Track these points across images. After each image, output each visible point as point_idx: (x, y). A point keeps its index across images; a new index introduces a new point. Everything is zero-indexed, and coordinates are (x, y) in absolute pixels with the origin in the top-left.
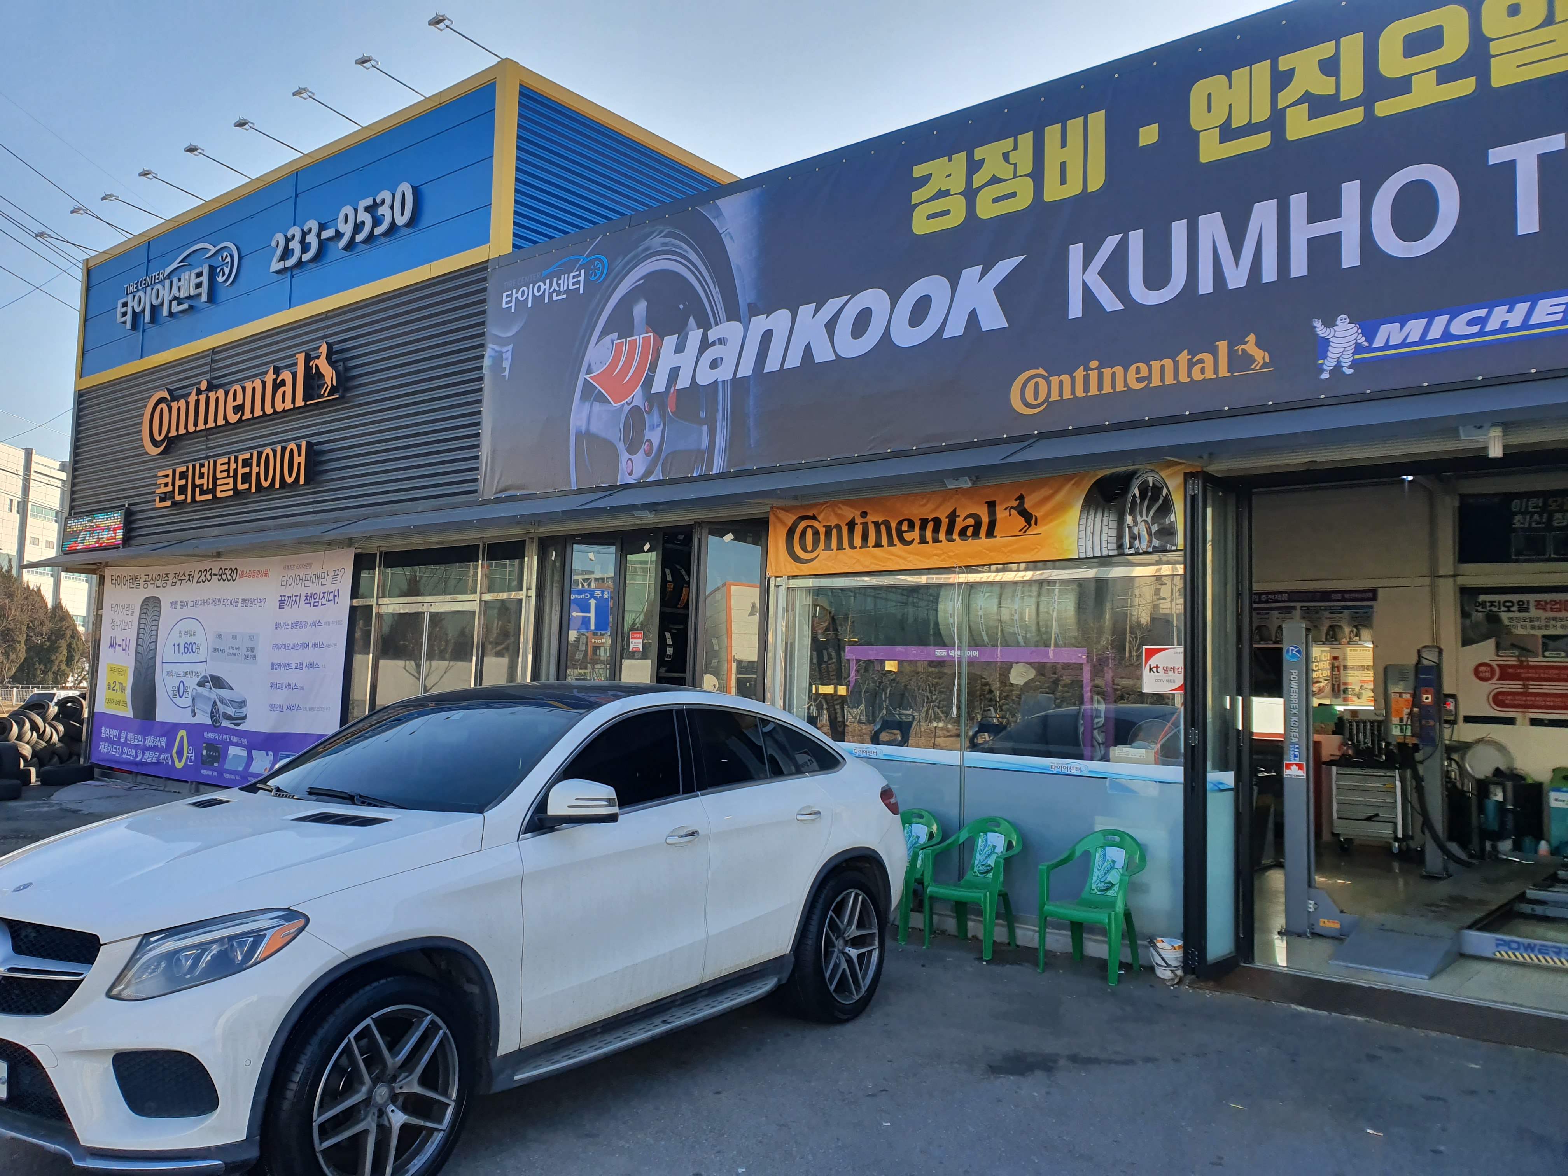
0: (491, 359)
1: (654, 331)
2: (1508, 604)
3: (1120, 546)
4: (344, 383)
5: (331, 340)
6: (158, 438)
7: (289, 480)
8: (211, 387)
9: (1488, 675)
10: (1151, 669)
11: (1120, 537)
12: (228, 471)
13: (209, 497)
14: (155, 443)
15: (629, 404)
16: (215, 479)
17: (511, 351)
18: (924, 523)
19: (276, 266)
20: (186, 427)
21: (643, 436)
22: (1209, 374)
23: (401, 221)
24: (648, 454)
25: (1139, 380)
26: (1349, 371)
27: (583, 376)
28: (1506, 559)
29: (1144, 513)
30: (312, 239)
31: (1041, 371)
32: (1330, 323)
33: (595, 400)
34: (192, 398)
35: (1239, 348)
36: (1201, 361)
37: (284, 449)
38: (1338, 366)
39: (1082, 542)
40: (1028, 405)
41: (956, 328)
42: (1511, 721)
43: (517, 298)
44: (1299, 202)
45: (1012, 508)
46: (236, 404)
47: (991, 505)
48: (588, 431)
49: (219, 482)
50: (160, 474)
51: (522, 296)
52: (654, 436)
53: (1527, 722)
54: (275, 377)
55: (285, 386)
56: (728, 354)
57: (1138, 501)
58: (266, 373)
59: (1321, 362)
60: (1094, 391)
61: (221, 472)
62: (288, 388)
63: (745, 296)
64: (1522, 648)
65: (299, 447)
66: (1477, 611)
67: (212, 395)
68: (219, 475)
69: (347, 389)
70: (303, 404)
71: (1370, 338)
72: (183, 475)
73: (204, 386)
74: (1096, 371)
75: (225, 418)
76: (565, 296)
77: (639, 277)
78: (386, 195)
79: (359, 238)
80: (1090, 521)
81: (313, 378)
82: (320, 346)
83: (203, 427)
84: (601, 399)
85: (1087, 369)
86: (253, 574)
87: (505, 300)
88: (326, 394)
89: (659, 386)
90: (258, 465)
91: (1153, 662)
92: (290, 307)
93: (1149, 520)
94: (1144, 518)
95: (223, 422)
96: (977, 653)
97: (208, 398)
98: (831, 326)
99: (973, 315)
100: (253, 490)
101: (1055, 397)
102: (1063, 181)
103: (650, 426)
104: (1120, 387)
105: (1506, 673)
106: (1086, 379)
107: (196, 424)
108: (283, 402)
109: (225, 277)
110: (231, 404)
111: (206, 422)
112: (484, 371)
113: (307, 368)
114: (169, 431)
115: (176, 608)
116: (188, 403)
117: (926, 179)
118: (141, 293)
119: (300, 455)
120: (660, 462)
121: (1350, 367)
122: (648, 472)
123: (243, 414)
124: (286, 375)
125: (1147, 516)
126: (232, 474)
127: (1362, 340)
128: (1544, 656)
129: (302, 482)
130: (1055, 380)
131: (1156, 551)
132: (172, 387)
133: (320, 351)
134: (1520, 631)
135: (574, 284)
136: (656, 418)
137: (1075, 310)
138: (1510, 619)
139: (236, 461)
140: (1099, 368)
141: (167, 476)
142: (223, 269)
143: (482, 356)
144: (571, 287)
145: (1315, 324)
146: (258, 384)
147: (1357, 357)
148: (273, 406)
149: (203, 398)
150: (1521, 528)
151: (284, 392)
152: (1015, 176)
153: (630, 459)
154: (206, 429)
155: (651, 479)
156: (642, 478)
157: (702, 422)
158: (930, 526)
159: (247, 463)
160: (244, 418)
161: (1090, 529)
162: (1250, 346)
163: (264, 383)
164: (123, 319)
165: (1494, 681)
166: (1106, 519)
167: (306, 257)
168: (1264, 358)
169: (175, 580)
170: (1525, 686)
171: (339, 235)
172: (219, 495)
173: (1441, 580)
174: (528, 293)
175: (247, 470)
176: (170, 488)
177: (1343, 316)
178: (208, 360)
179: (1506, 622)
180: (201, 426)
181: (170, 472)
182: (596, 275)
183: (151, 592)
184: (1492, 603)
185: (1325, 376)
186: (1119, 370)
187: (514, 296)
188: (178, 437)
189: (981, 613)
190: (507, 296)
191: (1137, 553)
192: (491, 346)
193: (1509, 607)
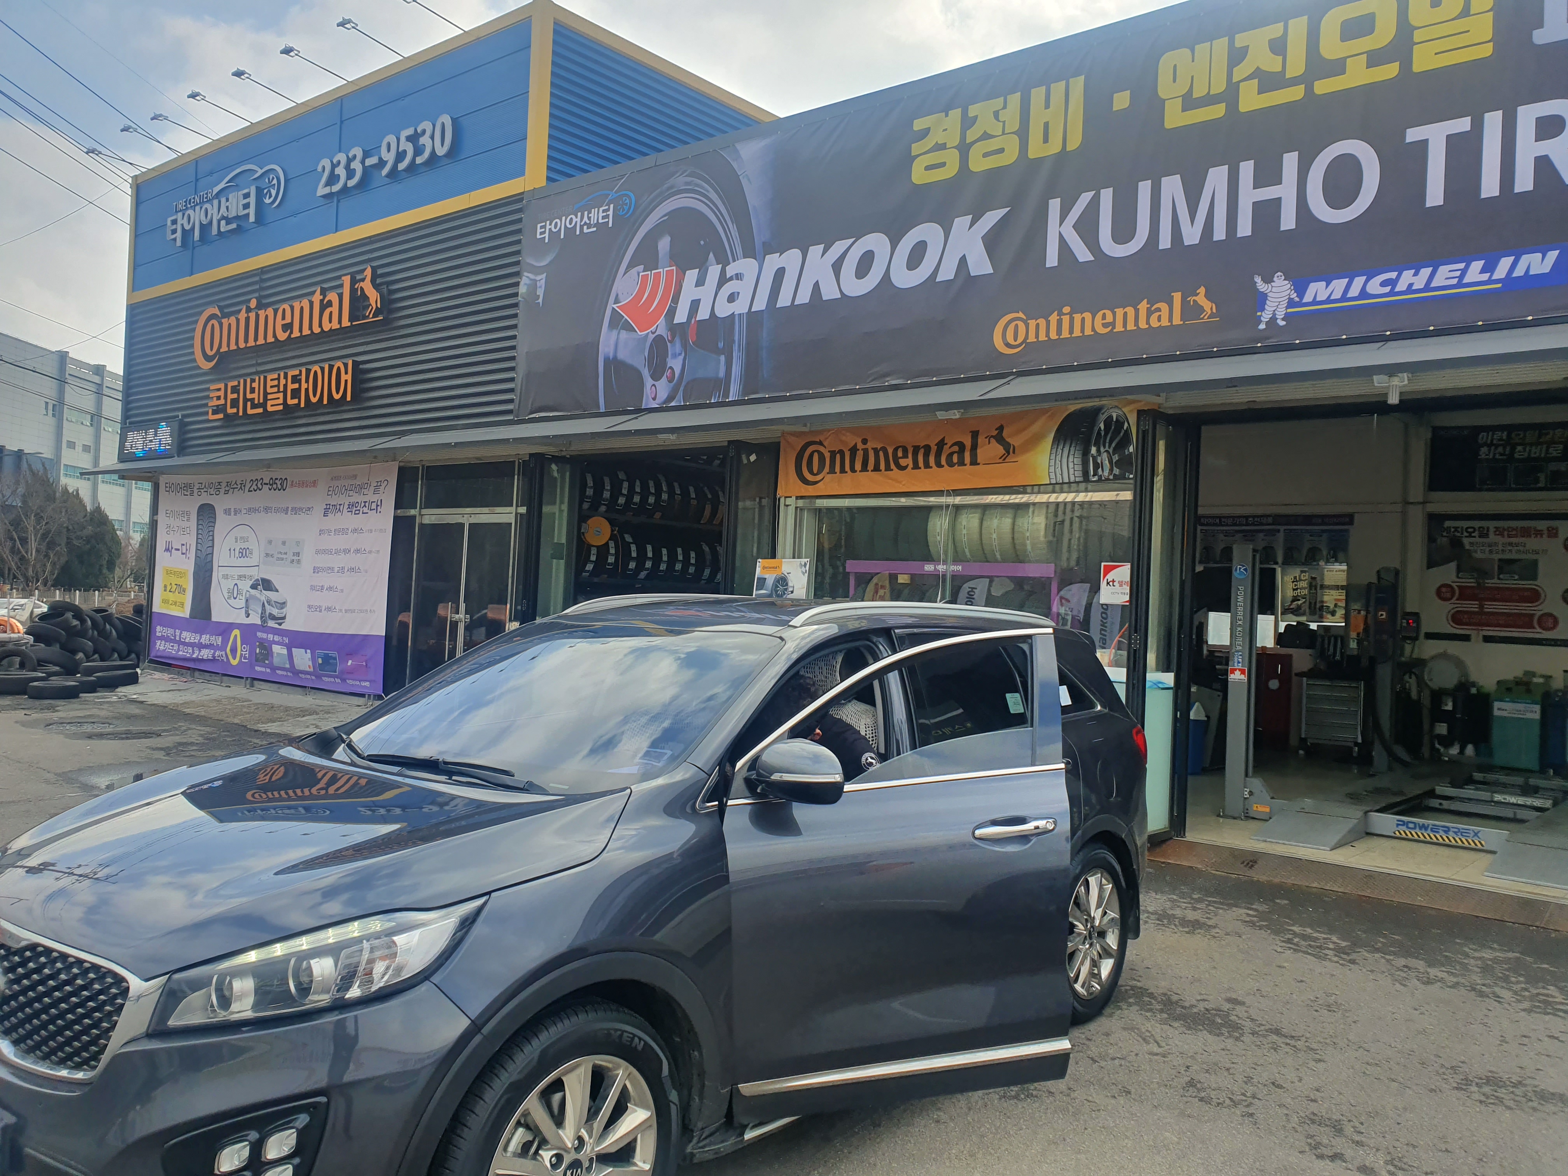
0: (526, 287)
1: (677, 266)
2: (1470, 530)
3: (1086, 473)
4: (388, 305)
5: (375, 264)
6: (210, 353)
7: (337, 397)
8: (260, 306)
9: (1448, 595)
10: (1108, 583)
11: (1085, 464)
12: (278, 386)
13: (260, 410)
14: (208, 358)
15: (653, 333)
16: (266, 394)
17: (544, 281)
18: (916, 449)
19: (322, 191)
20: (237, 343)
21: (665, 363)
22: (1165, 322)
23: (441, 151)
24: (670, 380)
25: (1105, 325)
26: (1282, 323)
27: (611, 305)
28: (1471, 488)
29: (1107, 445)
30: (356, 165)
31: (1021, 315)
32: (1268, 280)
33: (623, 328)
34: (242, 316)
35: (1191, 299)
36: (1159, 310)
37: (331, 367)
38: (1273, 319)
39: (1052, 469)
40: (1008, 345)
41: (947, 273)
42: (1466, 638)
43: (550, 229)
44: (1247, 169)
45: (992, 436)
46: (284, 322)
47: (975, 435)
48: (615, 357)
49: (269, 397)
50: (213, 387)
51: (555, 227)
52: (676, 364)
53: (1481, 638)
54: (321, 297)
55: (331, 306)
56: (744, 288)
57: (1103, 433)
58: (314, 293)
59: (1259, 314)
60: (1065, 334)
61: (272, 387)
62: (335, 309)
63: (760, 236)
64: (1480, 571)
65: (346, 365)
66: (1442, 536)
67: (262, 313)
68: (269, 390)
69: (392, 311)
70: (349, 324)
71: (1301, 295)
72: (235, 390)
73: (253, 304)
74: (1068, 316)
75: (275, 336)
76: (595, 229)
77: (661, 215)
78: (426, 125)
79: (402, 166)
80: (1060, 451)
81: (358, 301)
82: (365, 269)
83: (253, 344)
84: (628, 328)
85: (1060, 314)
86: (303, 484)
87: (539, 231)
88: (371, 316)
89: (681, 317)
90: (307, 381)
91: (1110, 577)
92: (336, 231)
93: (1111, 451)
94: (1107, 448)
95: (273, 340)
96: (960, 568)
97: (257, 316)
98: (837, 267)
99: (963, 260)
100: (302, 405)
101: (1032, 338)
102: (1046, 140)
103: (672, 355)
104: (1088, 332)
105: (1465, 594)
106: (1060, 323)
107: (246, 341)
108: (330, 322)
109: (272, 199)
110: (280, 322)
111: (256, 339)
112: (520, 298)
113: (353, 291)
114: (220, 346)
115: (230, 515)
116: (238, 320)
117: (925, 133)
118: (191, 212)
119: (346, 373)
120: (682, 388)
121: (1283, 319)
122: (670, 398)
123: (291, 333)
124: (332, 296)
125: (1109, 447)
126: (282, 389)
127: (1294, 296)
128: (1499, 579)
129: (349, 398)
130: (1032, 323)
131: (1116, 477)
132: (221, 304)
133: (365, 273)
134: (1479, 555)
135: (603, 218)
136: (678, 347)
137: (1052, 259)
138: (1471, 544)
139: (286, 377)
140: (1070, 314)
141: (219, 390)
142: (269, 191)
143: (517, 284)
144: (601, 221)
145: (1256, 280)
146: (305, 303)
147: (1289, 310)
148: (320, 325)
149: (252, 315)
150: (1487, 459)
151: (331, 313)
152: (1003, 133)
153: (654, 385)
154: (256, 346)
155: (673, 404)
156: (665, 402)
157: (719, 352)
158: (922, 451)
159: (296, 379)
160: (292, 336)
161: (1059, 457)
162: (1201, 298)
163: (311, 303)
164: (174, 236)
165: (1452, 601)
166: (1072, 449)
167: (351, 183)
168: (1211, 309)
169: (227, 489)
170: (1481, 607)
171: (382, 163)
172: (270, 409)
173: (1411, 506)
174: (561, 224)
175: (296, 386)
176: (222, 402)
177: (1279, 274)
178: (257, 279)
179: (1467, 547)
180: (251, 343)
181: (222, 386)
182: (623, 210)
183: (205, 499)
184: (1456, 528)
185: (1262, 326)
186: (1088, 316)
187: (548, 227)
188: (229, 352)
189: (965, 532)
190: (541, 227)
191: (1100, 480)
192: (526, 274)
193: (1470, 533)
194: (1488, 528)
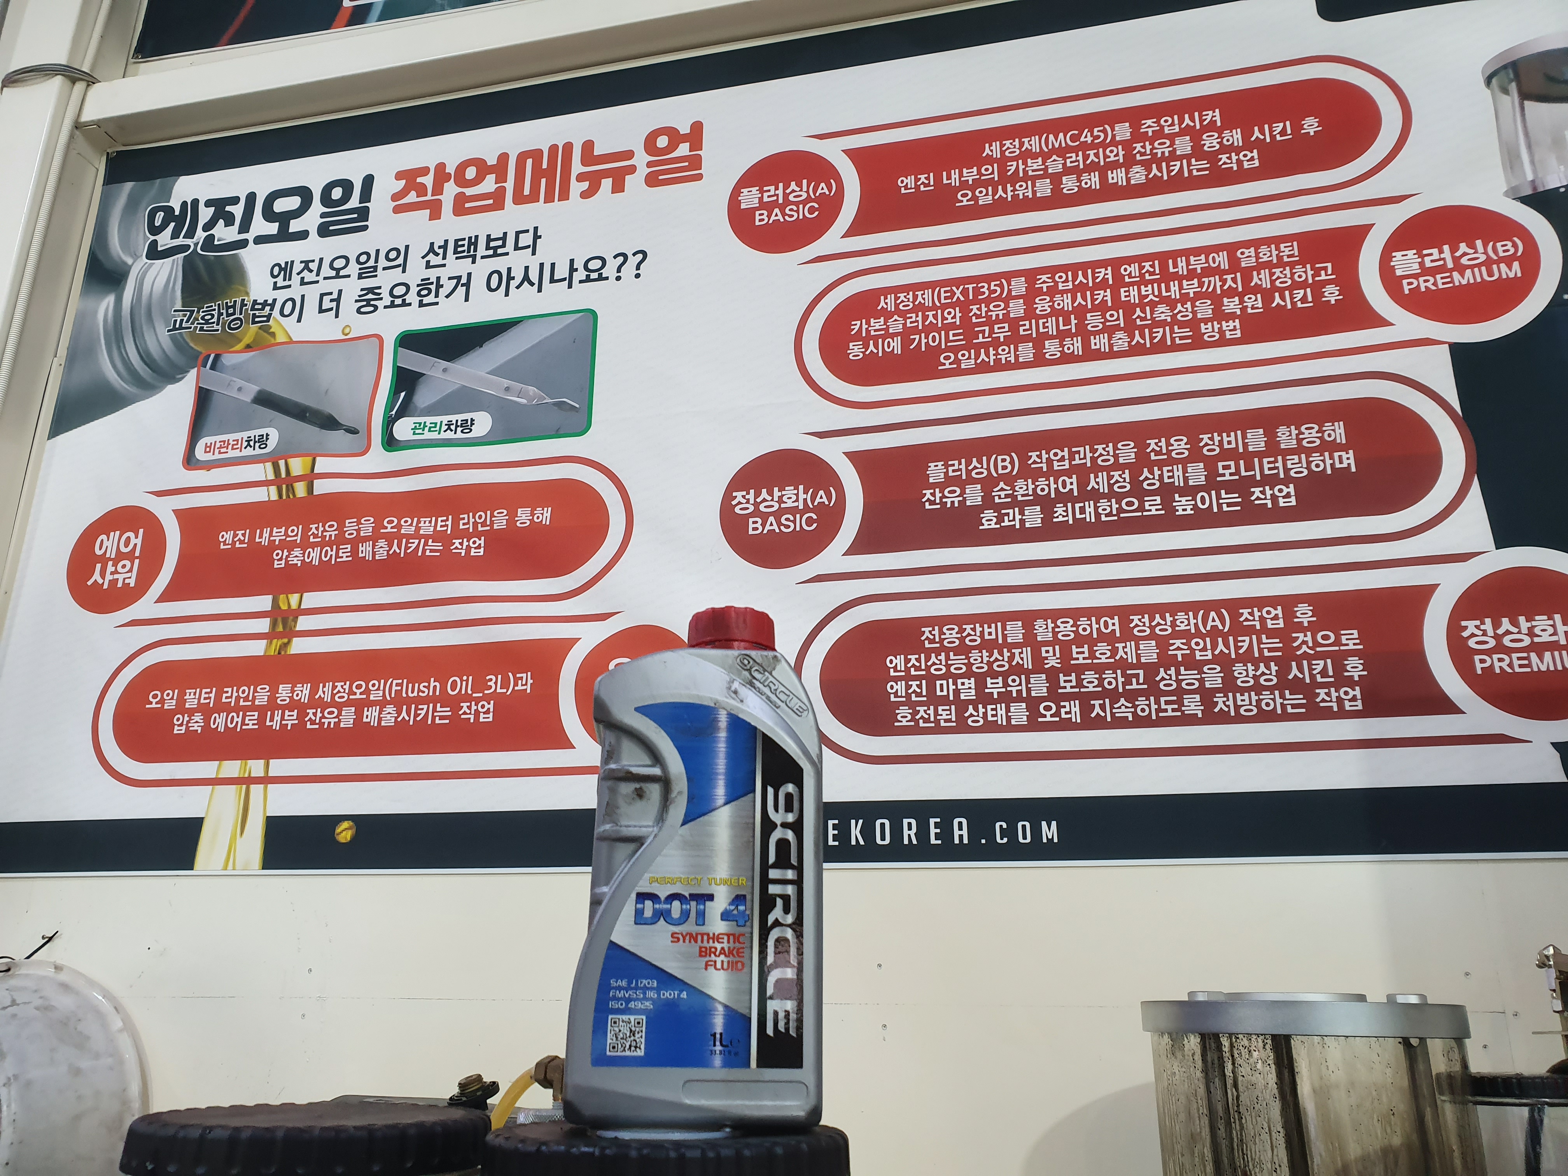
2: (281, 205)
66: (154, 253)
105: (207, 560)
128: (391, 443)
134: (308, 329)
138: (281, 271)
179: (260, 290)
184: (221, 207)
193: (284, 218)
194: (368, 181)
